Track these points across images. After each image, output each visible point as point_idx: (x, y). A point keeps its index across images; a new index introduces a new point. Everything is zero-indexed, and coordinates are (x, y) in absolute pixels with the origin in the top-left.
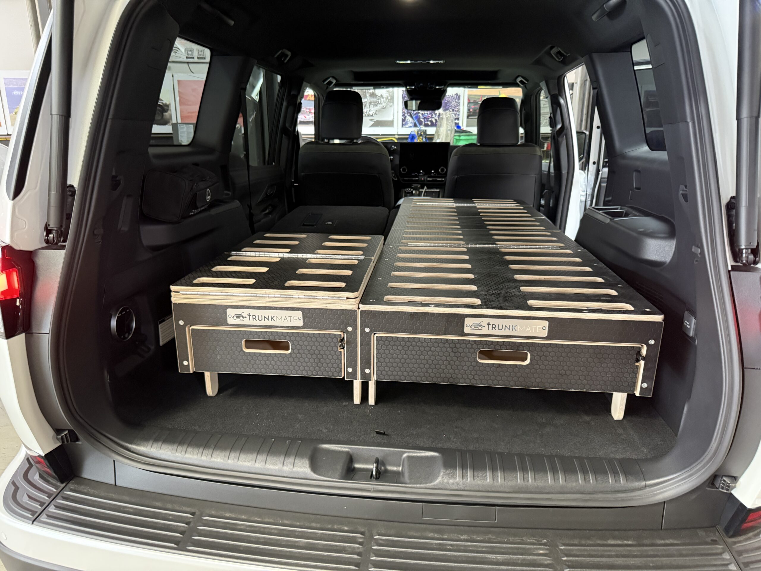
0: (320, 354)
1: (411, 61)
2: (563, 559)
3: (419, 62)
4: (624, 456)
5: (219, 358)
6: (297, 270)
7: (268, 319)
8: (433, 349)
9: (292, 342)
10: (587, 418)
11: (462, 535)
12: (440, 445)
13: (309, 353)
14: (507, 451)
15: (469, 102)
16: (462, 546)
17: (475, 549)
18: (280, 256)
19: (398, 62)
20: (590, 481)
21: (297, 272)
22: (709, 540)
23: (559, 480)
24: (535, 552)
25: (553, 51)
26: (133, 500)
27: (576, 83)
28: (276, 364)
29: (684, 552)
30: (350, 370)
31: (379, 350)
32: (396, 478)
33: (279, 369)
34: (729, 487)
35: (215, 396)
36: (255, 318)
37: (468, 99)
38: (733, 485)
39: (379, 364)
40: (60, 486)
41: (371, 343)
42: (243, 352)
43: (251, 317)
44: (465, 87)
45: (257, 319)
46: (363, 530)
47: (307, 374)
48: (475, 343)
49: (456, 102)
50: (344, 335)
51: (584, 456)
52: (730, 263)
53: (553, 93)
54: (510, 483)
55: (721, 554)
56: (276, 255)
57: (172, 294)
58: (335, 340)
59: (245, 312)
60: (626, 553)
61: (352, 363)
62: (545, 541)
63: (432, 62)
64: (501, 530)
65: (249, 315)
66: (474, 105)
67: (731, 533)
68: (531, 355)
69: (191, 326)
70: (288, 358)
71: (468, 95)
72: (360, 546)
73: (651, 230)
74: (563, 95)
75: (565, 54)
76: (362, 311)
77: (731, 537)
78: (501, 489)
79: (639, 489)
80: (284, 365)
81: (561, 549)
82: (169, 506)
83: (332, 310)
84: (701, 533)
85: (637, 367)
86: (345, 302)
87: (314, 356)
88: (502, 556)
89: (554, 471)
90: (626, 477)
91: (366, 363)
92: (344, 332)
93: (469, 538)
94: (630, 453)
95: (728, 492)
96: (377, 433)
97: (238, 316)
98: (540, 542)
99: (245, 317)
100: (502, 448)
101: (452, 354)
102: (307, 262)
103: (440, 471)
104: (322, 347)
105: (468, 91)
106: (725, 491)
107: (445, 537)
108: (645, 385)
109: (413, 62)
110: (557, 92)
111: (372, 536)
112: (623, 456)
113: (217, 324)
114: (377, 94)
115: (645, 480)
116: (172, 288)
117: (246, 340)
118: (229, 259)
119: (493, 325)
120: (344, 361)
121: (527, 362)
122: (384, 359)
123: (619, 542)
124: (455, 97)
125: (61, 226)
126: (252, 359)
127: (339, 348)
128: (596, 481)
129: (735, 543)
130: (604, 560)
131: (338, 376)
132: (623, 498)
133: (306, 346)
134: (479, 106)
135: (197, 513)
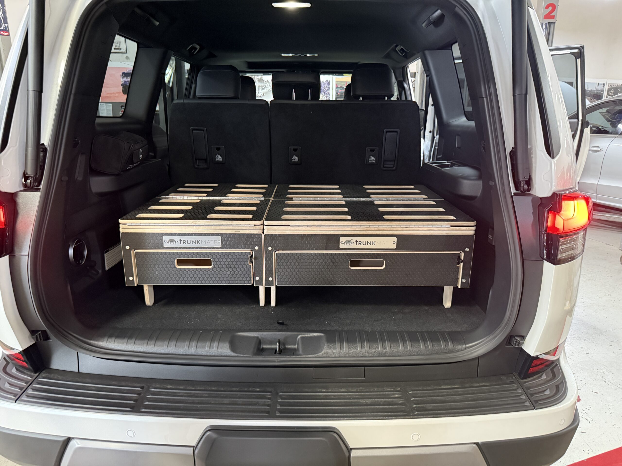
0: (235, 267)
1: (292, 54)
2: (412, 399)
3: (298, 55)
4: (452, 330)
5: (157, 273)
6: (215, 207)
7: (195, 243)
8: (318, 260)
9: (213, 259)
10: (426, 308)
11: (341, 389)
12: (324, 329)
13: (227, 267)
14: (371, 330)
15: (337, 87)
16: (341, 395)
17: (351, 397)
18: (200, 199)
19: (283, 55)
20: (428, 346)
21: (215, 209)
22: (508, 381)
23: (407, 347)
24: (392, 397)
25: (398, 49)
26: (94, 382)
27: (417, 72)
28: (201, 277)
29: (492, 390)
30: (257, 278)
31: (279, 263)
32: (294, 352)
33: (203, 280)
34: (519, 343)
35: (152, 306)
36: (185, 243)
37: (336, 85)
38: (522, 342)
39: (279, 273)
40: (34, 376)
41: (273, 258)
42: (176, 269)
43: (182, 242)
44: (333, 75)
45: (186, 243)
46: (270, 390)
47: (225, 283)
48: (347, 255)
49: (327, 87)
50: (252, 253)
51: (424, 331)
52: (513, 191)
53: (399, 79)
54: (373, 351)
55: (516, 390)
56: (197, 198)
57: (121, 226)
58: (246, 257)
59: (177, 238)
60: (453, 393)
61: (259, 273)
62: (399, 389)
63: (308, 55)
64: (369, 384)
65: (180, 240)
66: (341, 89)
67: (522, 376)
68: (385, 262)
69: (135, 250)
70: (211, 272)
71: (336, 81)
72: (269, 401)
73: (466, 175)
74: (406, 81)
75: (406, 51)
76: (265, 235)
77: (523, 379)
78: (367, 355)
79: (461, 350)
80: (208, 277)
81: (410, 393)
82: (124, 384)
83: (243, 234)
84: (503, 378)
85: (458, 268)
86: (253, 228)
87: (230, 269)
88: (370, 400)
89: (404, 341)
90: (453, 343)
91: (269, 273)
92: (252, 251)
93: (347, 390)
94: (456, 328)
95: (518, 347)
96: (278, 323)
97: (172, 241)
98: (396, 390)
99: (177, 242)
100: (368, 328)
101: (331, 264)
102: (221, 202)
103: (324, 345)
104: (236, 262)
105: (336, 78)
106: (517, 347)
107: (330, 390)
108: (464, 281)
109: (294, 55)
110: (402, 79)
111: (278, 393)
112: (450, 330)
113: (155, 248)
114: (264, 80)
115: (465, 344)
116: (120, 221)
117: (178, 259)
118: (160, 201)
119: (359, 241)
120: (253, 271)
121: (383, 267)
122: (283, 269)
123: (449, 387)
124: (326, 83)
125: (37, 174)
126: (183, 274)
127: (249, 263)
128: (433, 346)
129: (525, 382)
130: (439, 398)
131: (249, 283)
132: (450, 357)
133: (224, 262)
134: (344, 90)
135: (145, 387)
